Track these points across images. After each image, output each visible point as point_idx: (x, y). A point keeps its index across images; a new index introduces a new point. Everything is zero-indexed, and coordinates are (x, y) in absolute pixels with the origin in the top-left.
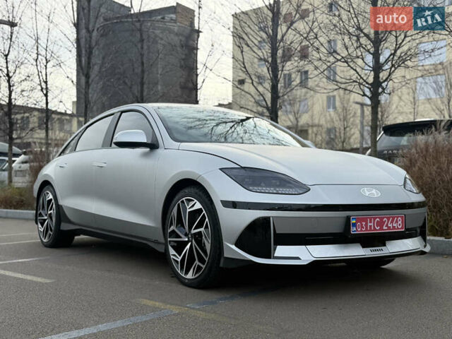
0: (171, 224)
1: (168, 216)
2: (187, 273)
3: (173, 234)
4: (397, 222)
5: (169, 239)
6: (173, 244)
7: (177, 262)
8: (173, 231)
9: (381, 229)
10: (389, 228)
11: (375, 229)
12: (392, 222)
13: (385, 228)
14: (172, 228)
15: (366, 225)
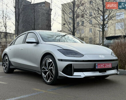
1: (42, 63)
2: (47, 80)
3: (44, 69)
4: (109, 65)
5: (42, 70)
6: (43, 72)
7: (45, 77)
8: (44, 68)
9: (105, 67)
10: (107, 67)
11: (103, 67)
12: (108, 65)
13: (106, 67)
14: (43, 67)
15: (100, 66)
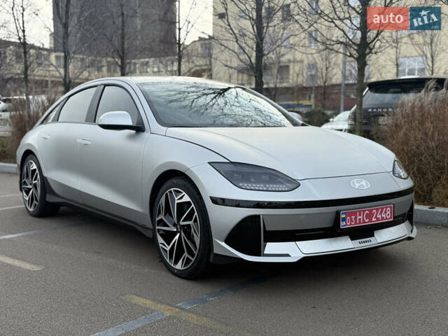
0: (159, 213)
1: (155, 204)
5: (157, 227)
